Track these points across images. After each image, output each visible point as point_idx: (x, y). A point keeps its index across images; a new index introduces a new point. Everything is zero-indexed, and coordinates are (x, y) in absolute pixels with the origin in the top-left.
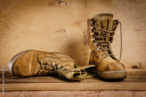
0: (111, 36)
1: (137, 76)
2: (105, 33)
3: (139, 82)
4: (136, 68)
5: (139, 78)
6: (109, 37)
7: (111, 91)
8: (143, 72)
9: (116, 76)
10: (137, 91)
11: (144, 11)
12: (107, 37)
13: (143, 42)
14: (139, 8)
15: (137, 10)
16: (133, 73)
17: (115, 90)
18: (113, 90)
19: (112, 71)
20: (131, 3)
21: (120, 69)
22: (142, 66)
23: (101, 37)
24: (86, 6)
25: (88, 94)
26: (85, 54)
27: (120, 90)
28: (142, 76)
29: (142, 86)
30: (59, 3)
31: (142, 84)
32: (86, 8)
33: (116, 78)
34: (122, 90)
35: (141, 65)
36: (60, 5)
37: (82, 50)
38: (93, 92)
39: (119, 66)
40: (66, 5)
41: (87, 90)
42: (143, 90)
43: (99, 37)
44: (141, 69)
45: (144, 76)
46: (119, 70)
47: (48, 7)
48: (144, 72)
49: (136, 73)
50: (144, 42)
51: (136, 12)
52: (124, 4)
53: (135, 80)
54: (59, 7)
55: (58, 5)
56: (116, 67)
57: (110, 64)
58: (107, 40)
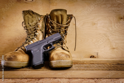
0: (66, 30)
2: (60, 26)
4: (93, 58)
6: (63, 30)
7: (49, 79)
9: (58, 65)
10: (73, 79)
12: (61, 31)
13: (100, 34)
17: (53, 78)
18: (52, 78)
19: (55, 60)
21: (63, 58)
23: (57, 30)
24: (49, 3)
25: (28, 81)
27: (58, 78)
32: (50, 4)
33: (58, 67)
34: (59, 78)
35: (98, 55)
38: (33, 79)
39: (62, 56)
41: (28, 78)
42: (78, 78)
43: (55, 30)
44: (98, 58)
46: (62, 60)
54: (26, 3)
56: (59, 57)
57: (55, 54)
58: (62, 32)
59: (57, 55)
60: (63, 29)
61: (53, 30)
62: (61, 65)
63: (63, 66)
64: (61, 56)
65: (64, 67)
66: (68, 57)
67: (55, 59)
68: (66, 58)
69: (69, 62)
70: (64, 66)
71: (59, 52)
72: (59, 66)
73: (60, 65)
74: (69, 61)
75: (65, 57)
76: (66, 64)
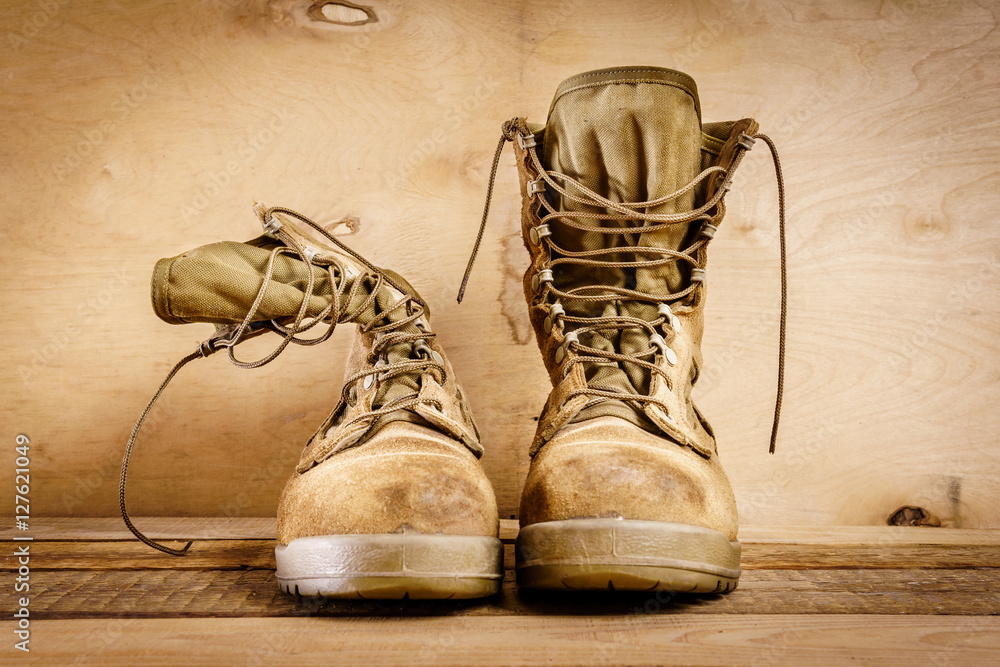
1: (906, 576)
2: (629, 225)
3: (916, 611)
4: (916, 524)
5: (919, 590)
8: (965, 547)
11: (979, 76)
13: (974, 314)
14: (934, 55)
15: (921, 63)
16: (882, 556)
19: (559, 519)
20: (878, 16)
22: (963, 511)
24: (521, 36)
26: (515, 409)
28: (949, 573)
29: (926, 639)
30: (314, 10)
31: (929, 631)
32: (529, 46)
35: (956, 500)
36: (320, 26)
37: (489, 376)
39: (623, 480)
40: (367, 27)
44: (957, 526)
45: (961, 576)
47: (229, 35)
48: (974, 547)
49: (907, 553)
50: (977, 319)
51: (916, 85)
52: (824, 17)
53: (887, 597)
54: (315, 36)
55: (303, 20)
56: (592, 488)
57: (560, 465)
58: (645, 279)
59: (572, 468)
60: (659, 246)
61: (571, 258)
62: (607, 560)
63: (622, 577)
64: (613, 481)
65: (634, 579)
66: (679, 491)
67: (554, 508)
68: (654, 497)
69: (682, 536)
70: (639, 574)
71: (601, 447)
72: (592, 571)
73: (595, 560)
74: (687, 529)
75: (645, 494)
76: (660, 560)
